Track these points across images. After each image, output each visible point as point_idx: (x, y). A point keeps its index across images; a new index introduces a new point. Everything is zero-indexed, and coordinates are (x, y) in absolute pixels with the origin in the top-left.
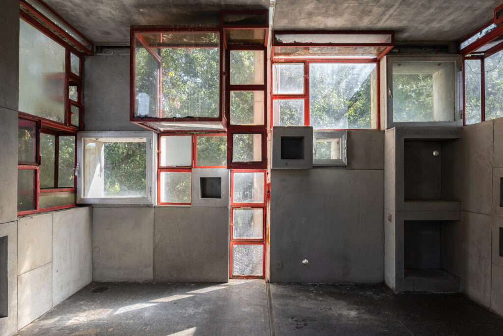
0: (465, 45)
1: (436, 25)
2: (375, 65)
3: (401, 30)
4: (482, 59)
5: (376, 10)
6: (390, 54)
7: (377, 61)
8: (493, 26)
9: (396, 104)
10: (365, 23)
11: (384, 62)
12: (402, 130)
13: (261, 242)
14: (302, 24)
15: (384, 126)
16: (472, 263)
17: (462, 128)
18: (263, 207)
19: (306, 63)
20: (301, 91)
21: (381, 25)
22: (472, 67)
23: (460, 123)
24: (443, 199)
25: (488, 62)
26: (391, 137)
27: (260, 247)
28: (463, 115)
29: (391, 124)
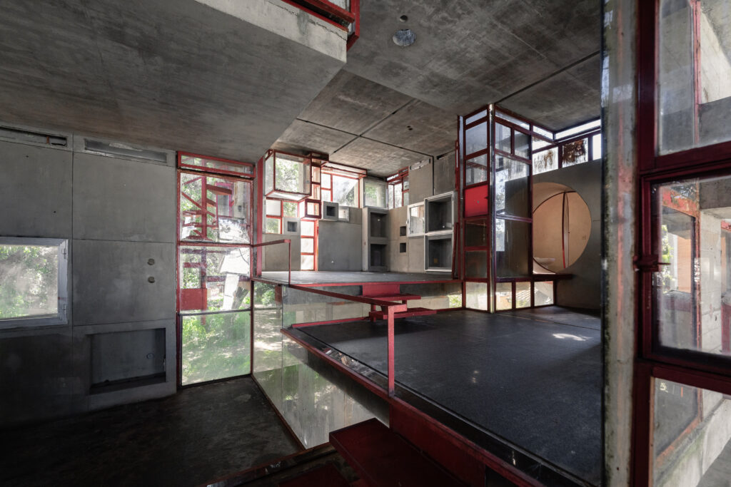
0: (388, 179)
1: (380, 171)
2: (357, 181)
3: (369, 170)
4: (394, 185)
5: (364, 163)
6: (364, 178)
7: (358, 179)
8: (397, 175)
9: (366, 199)
10: (359, 165)
11: (362, 180)
12: (369, 209)
13: (313, 254)
14: (337, 161)
15: (362, 206)
16: (392, 259)
17: (388, 211)
18: (314, 238)
19: (331, 175)
20: (330, 188)
21: (364, 167)
22: (391, 187)
23: (387, 209)
24: (381, 236)
25: (396, 186)
26: (365, 212)
27: (312, 256)
28: (388, 206)
29: (365, 207)
